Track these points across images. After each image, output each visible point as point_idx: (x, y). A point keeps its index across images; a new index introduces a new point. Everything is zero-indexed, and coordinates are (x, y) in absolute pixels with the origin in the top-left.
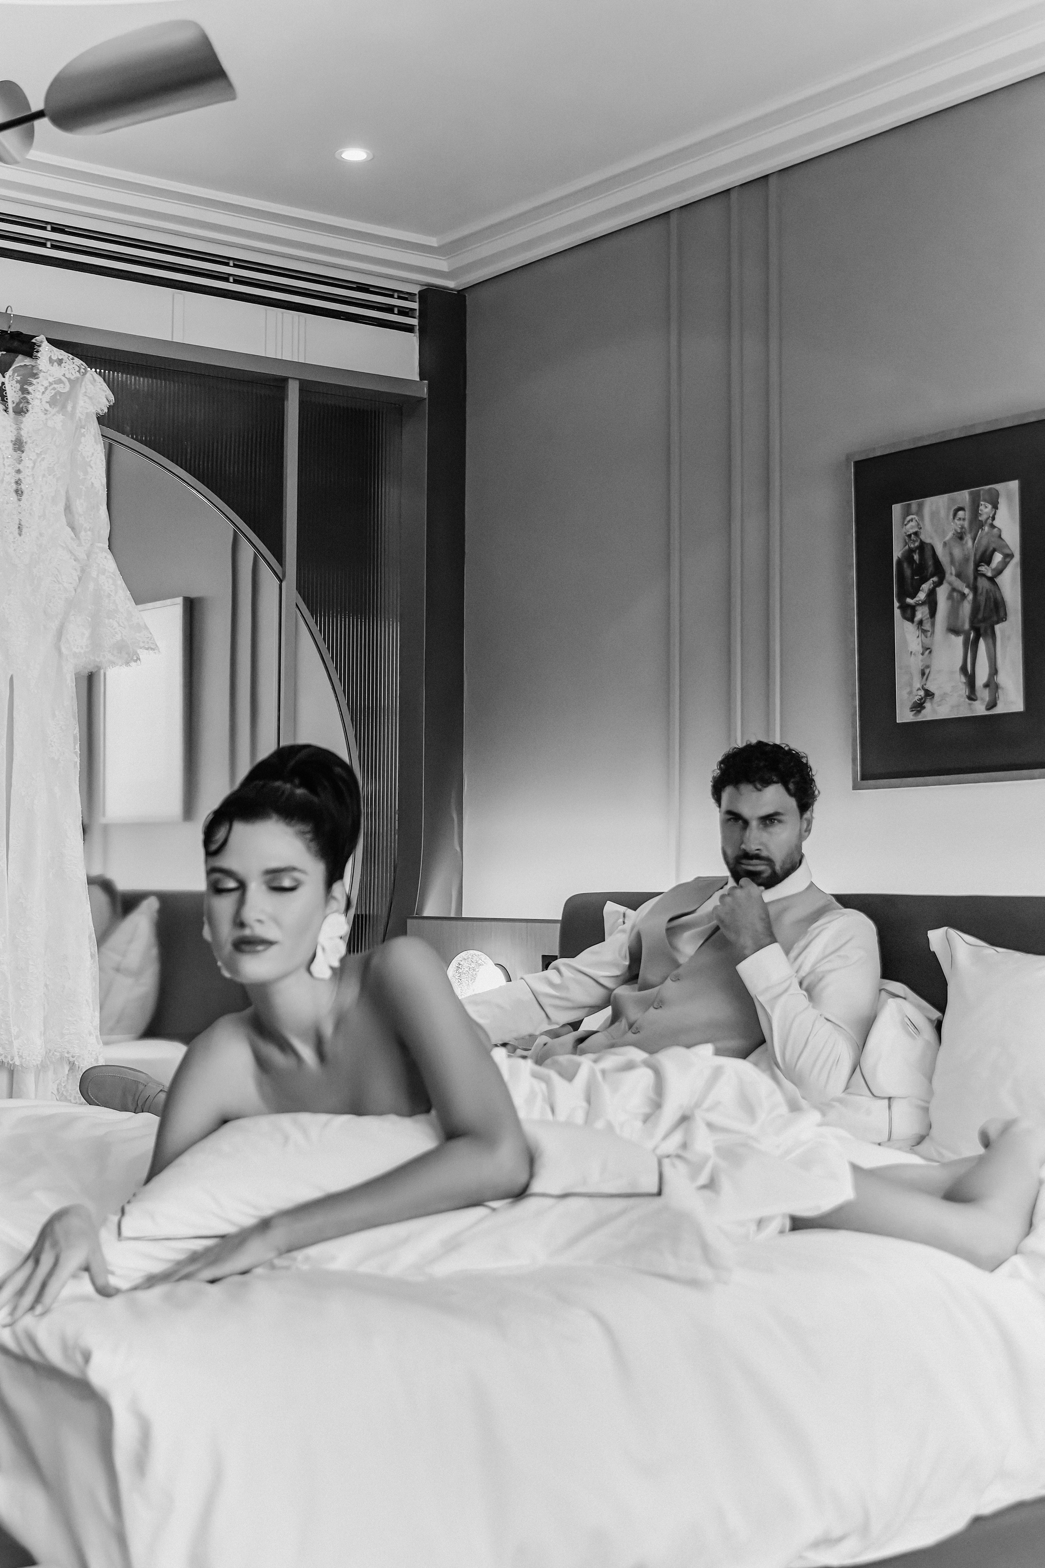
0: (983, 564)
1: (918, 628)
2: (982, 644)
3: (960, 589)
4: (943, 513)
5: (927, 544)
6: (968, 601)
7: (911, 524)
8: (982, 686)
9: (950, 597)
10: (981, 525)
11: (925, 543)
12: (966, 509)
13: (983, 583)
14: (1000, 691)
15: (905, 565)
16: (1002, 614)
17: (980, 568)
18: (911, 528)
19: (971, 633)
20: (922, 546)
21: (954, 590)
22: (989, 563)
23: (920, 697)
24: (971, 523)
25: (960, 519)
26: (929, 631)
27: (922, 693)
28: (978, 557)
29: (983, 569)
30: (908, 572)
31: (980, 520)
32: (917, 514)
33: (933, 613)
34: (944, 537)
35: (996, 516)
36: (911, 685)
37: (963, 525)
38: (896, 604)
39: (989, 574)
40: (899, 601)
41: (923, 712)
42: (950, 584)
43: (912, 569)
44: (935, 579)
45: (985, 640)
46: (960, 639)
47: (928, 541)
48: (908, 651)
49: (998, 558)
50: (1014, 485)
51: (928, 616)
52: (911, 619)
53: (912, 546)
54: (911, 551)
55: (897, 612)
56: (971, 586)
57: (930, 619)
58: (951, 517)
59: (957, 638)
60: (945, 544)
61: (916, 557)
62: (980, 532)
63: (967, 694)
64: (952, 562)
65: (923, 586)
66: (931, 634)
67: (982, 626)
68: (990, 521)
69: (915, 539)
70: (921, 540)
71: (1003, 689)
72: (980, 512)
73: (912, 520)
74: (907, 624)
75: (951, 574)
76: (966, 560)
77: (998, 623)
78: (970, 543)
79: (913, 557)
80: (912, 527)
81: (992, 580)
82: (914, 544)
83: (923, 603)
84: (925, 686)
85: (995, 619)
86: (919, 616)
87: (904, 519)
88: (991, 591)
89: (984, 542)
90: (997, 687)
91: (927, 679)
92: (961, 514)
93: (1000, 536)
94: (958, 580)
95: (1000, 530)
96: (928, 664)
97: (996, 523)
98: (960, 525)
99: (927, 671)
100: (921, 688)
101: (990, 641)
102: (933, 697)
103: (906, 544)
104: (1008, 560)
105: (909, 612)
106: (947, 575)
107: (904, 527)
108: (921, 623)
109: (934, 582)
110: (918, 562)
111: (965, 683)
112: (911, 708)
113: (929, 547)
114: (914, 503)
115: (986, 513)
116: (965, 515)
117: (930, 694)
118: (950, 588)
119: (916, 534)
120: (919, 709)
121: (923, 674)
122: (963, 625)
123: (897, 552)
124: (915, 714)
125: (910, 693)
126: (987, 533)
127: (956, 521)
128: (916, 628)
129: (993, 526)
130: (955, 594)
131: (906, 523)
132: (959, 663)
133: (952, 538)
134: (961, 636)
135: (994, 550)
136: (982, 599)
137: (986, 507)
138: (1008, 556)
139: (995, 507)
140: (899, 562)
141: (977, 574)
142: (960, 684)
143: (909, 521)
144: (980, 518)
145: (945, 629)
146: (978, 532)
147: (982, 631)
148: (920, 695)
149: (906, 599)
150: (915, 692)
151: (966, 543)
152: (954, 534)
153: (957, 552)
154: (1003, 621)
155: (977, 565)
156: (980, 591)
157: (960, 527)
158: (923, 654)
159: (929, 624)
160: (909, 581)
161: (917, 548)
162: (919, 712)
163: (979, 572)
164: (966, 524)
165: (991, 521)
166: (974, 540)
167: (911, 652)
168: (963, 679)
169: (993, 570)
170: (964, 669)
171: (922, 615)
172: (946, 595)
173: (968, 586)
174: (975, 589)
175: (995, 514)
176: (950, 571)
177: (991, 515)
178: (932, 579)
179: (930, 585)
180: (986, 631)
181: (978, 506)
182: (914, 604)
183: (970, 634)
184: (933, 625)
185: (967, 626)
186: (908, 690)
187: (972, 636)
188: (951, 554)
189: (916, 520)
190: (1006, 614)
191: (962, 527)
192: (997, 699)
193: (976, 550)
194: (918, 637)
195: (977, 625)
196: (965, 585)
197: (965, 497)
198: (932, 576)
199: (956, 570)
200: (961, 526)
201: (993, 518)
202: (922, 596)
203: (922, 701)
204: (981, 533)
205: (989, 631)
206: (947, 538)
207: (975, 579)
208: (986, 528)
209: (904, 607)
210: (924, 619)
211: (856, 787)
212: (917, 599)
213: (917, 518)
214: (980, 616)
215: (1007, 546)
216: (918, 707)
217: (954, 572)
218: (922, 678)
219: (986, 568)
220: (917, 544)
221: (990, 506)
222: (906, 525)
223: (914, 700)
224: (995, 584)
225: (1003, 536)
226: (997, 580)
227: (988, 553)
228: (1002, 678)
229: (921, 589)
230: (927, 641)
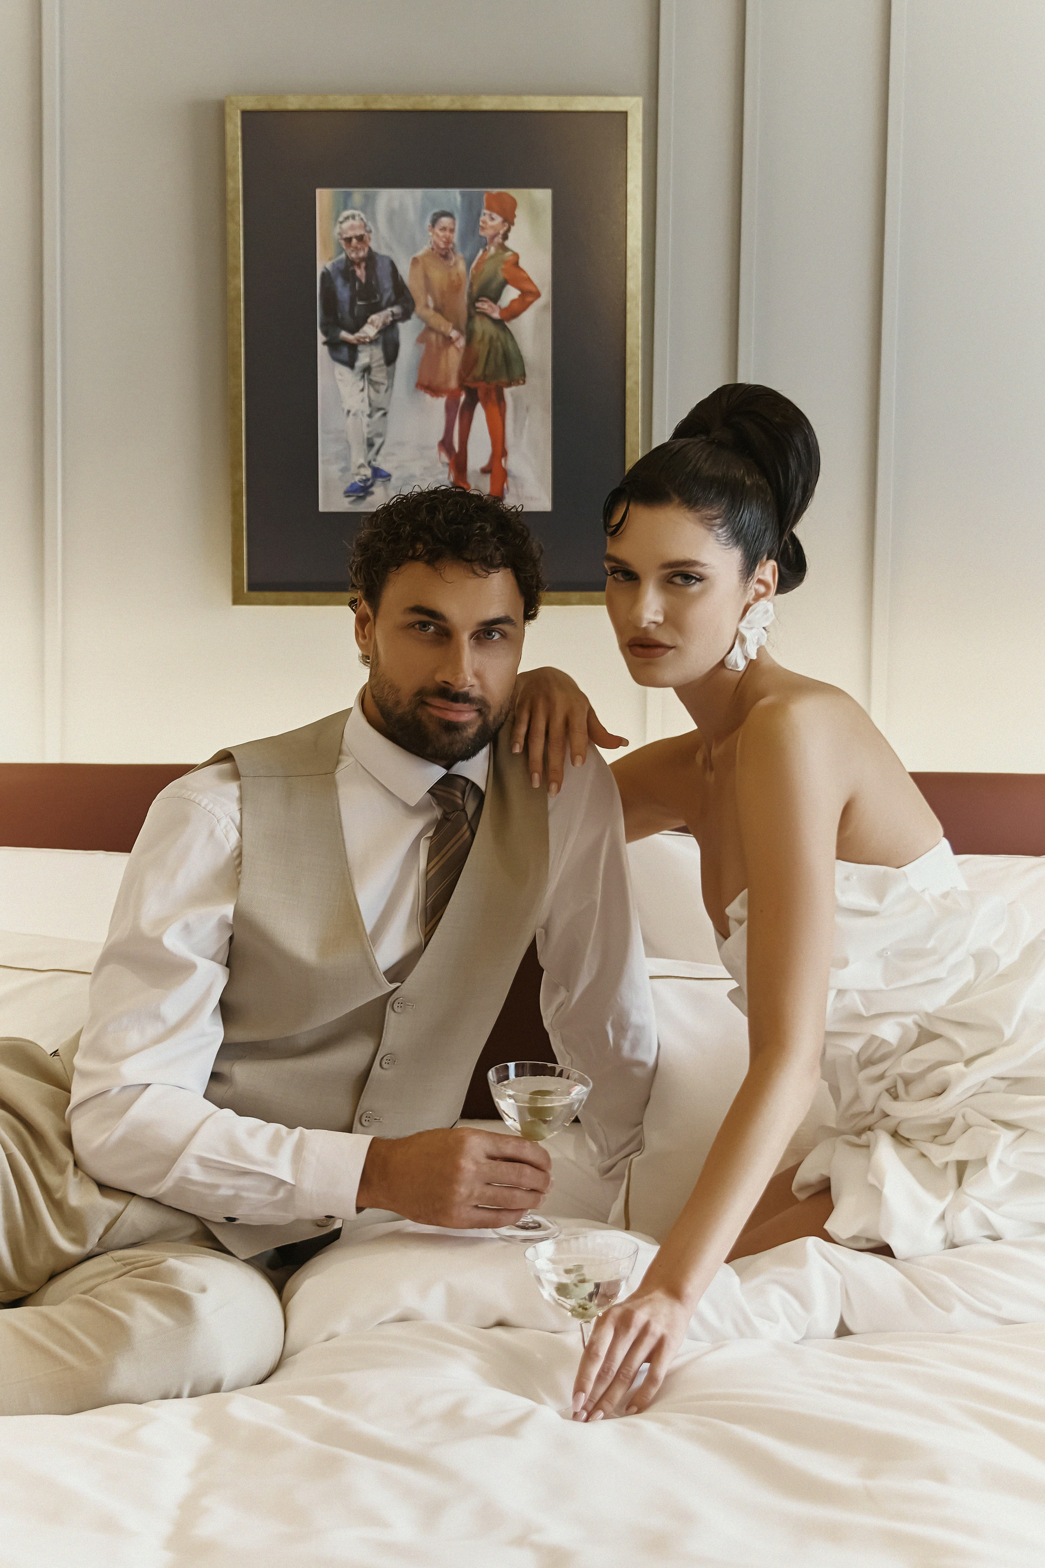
0: (485, 299)
1: (363, 377)
2: (480, 413)
3: (443, 329)
4: (412, 215)
5: (383, 257)
6: (458, 349)
7: (350, 222)
8: (479, 471)
9: (422, 339)
10: (484, 244)
11: (376, 254)
12: (456, 216)
13: (481, 326)
14: (509, 479)
15: (339, 282)
16: (517, 372)
17: (478, 305)
18: (350, 228)
19: (462, 395)
20: (371, 259)
21: (429, 329)
22: (495, 299)
23: (364, 478)
24: (463, 238)
25: (444, 229)
26: (383, 384)
27: (368, 472)
28: (475, 288)
29: (485, 306)
30: (343, 292)
31: (481, 237)
32: (363, 209)
33: (391, 357)
34: (416, 251)
35: (510, 235)
36: (347, 458)
37: (449, 237)
38: (321, 338)
39: (496, 315)
40: (325, 333)
41: (369, 499)
42: (423, 319)
43: (353, 288)
44: (396, 309)
45: (485, 407)
46: (441, 402)
47: (383, 251)
48: (343, 410)
49: (511, 294)
50: (543, 196)
51: (382, 362)
52: (351, 364)
53: (353, 255)
54: (350, 263)
55: (322, 351)
56: (463, 327)
57: (385, 367)
58: (428, 223)
59: (434, 399)
60: (415, 261)
61: (360, 273)
62: (481, 252)
63: (452, 479)
64: (428, 288)
65: (374, 317)
66: (386, 390)
67: (481, 387)
68: (498, 239)
69: (359, 246)
70: (370, 249)
71: (514, 477)
72: (481, 224)
73: (353, 217)
74: (342, 371)
75: (427, 306)
76: (455, 288)
77: (509, 385)
78: (462, 266)
79: (354, 272)
80: (352, 228)
81: (500, 324)
82: (357, 253)
83: (373, 342)
84: (373, 463)
85: (504, 379)
86: (363, 359)
87: (338, 215)
88: (498, 337)
89: (488, 268)
90: (505, 474)
91: (378, 452)
92: (445, 221)
93: (516, 264)
94: (439, 316)
95: (516, 256)
96: (380, 430)
97: (508, 243)
98: (444, 237)
99: (378, 441)
100: (366, 465)
101: (495, 410)
102: (389, 480)
103: (341, 251)
104: (529, 299)
105: (345, 351)
106: (419, 308)
107: (338, 225)
108: (367, 370)
109: (393, 314)
110: (363, 280)
111: (448, 464)
112: (346, 492)
113: (387, 263)
114: (358, 194)
115: (492, 227)
116: (454, 224)
117: (383, 474)
118: (424, 325)
119: (360, 238)
120: (361, 494)
121: (371, 445)
122: (447, 381)
123: (323, 262)
124: (354, 501)
125: (345, 470)
126: (492, 257)
127: (437, 230)
128: (359, 377)
129: (503, 248)
130: (433, 337)
131: (341, 219)
132: (440, 436)
133: (427, 255)
134: (442, 396)
135: (505, 283)
136: (481, 350)
137: (492, 219)
138: (529, 295)
139: (509, 220)
140: (326, 275)
141: (473, 312)
142: (440, 465)
143: (347, 218)
144: (482, 233)
145: (413, 385)
146: (478, 251)
147: (480, 394)
148: (365, 475)
149: (339, 332)
150: (354, 469)
151: (456, 264)
152: (433, 249)
153: (437, 275)
154: (518, 384)
155: (473, 301)
156: (478, 336)
157: (444, 239)
158: (370, 416)
159: (384, 374)
160: (347, 307)
161: (363, 259)
162: (363, 498)
163: (478, 310)
164: (455, 238)
165: (501, 240)
166: (468, 265)
167: (349, 412)
168: (445, 458)
169: (502, 311)
170: (445, 444)
171: (371, 359)
172: (416, 335)
173: (456, 327)
174: (470, 335)
175: (508, 230)
176: (424, 303)
177: (502, 232)
178: (389, 309)
179: (387, 317)
180: (487, 394)
181: (479, 215)
182: (355, 342)
183: (460, 396)
184: (391, 376)
185: (453, 384)
186: (343, 464)
187: (463, 398)
188: (426, 277)
189: (362, 219)
190: (524, 375)
191: (448, 241)
192: (505, 491)
193: (474, 276)
194: (362, 390)
195: (472, 385)
196: (451, 325)
197: (455, 199)
198: (390, 304)
199: (435, 301)
200: (446, 238)
201: (505, 237)
202: (370, 330)
203: (369, 483)
204: (483, 255)
205: (494, 396)
206: (420, 253)
207: (470, 318)
208: (492, 250)
209: (334, 345)
210: (374, 365)
211: (238, 600)
212: (357, 335)
213: (363, 216)
214: (478, 371)
215: (529, 280)
216: (361, 491)
217: (431, 304)
218: (369, 451)
219: (490, 306)
220: (362, 254)
221: (498, 219)
222: (341, 223)
223: (353, 481)
224: (505, 329)
225: (522, 264)
226: (512, 325)
227: (494, 285)
228: (514, 463)
229: (369, 320)
230: (380, 399)
